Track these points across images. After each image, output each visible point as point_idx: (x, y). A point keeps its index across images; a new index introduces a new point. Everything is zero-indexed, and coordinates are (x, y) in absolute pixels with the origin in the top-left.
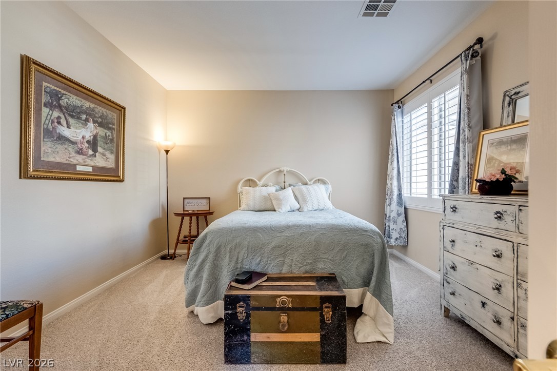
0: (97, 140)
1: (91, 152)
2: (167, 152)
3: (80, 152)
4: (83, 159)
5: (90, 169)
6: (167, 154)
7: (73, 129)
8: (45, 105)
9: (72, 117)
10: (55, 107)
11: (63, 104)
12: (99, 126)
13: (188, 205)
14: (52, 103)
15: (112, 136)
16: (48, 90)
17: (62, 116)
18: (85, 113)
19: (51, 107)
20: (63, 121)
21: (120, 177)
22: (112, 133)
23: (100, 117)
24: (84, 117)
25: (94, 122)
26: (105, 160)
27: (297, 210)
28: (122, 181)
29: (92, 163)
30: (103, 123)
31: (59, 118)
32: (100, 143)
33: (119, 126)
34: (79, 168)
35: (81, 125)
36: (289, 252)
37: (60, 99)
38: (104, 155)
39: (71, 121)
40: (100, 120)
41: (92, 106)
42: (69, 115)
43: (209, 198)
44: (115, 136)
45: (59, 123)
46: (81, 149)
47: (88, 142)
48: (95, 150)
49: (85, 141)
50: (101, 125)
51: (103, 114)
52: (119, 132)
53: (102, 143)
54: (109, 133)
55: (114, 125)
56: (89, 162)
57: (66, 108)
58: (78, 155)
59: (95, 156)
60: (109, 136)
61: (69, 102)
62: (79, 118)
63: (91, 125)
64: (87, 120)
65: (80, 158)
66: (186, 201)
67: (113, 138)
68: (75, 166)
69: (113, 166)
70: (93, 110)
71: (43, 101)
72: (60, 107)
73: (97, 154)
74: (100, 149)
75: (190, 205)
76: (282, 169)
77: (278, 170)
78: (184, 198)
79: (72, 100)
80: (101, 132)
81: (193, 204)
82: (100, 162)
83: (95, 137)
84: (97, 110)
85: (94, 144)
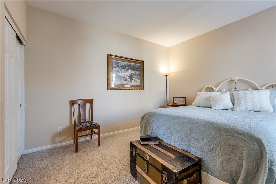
0: (132, 75)
1: (130, 80)
2: (167, 76)
3: (126, 80)
4: (127, 83)
5: (130, 86)
6: (166, 77)
7: (123, 73)
8: (114, 67)
9: (123, 69)
10: (117, 67)
11: (119, 65)
12: (133, 70)
13: (175, 101)
14: (116, 66)
15: (139, 73)
16: (115, 62)
17: (119, 69)
18: (127, 67)
19: (116, 67)
20: (120, 71)
21: (142, 88)
22: (138, 72)
23: (133, 67)
24: (127, 68)
25: (131, 69)
26: (135, 82)
27: (230, 109)
28: (143, 90)
29: (130, 84)
30: (135, 69)
31: (118, 70)
32: (133, 76)
33: (141, 69)
34: (125, 86)
35: (126, 71)
36: (174, 132)
37: (118, 64)
38: (135, 80)
39: (122, 70)
40: (133, 68)
41: (130, 63)
42: (122, 68)
43: (185, 98)
44: (140, 73)
45: (118, 72)
46: (126, 79)
47: (129, 76)
48: (131, 79)
49: (128, 76)
50: (134, 70)
51: (134, 65)
52: (141, 71)
53: (134, 76)
54: (137, 72)
55: (139, 69)
56: (129, 83)
57: (120, 66)
58: (125, 82)
59: (132, 81)
60: (137, 73)
61: (121, 64)
62: (125, 69)
63: (130, 70)
64: (128, 69)
65: (126, 82)
66: (174, 99)
67: (139, 74)
68: (124, 85)
69: (139, 84)
70: (131, 65)
71: (113, 66)
72: (118, 67)
73: (132, 80)
74: (133, 79)
75: (176, 101)
76: (233, 79)
77: (230, 80)
78: (173, 98)
79: (122, 63)
80: (134, 72)
81: (177, 101)
82: (133, 83)
83: (131, 74)
84: (132, 65)
85: (131, 77)
